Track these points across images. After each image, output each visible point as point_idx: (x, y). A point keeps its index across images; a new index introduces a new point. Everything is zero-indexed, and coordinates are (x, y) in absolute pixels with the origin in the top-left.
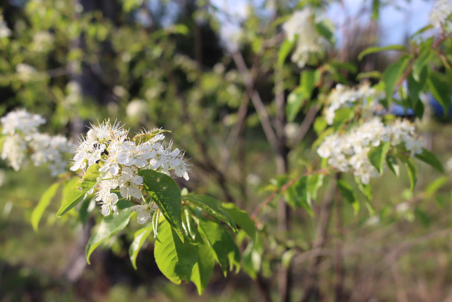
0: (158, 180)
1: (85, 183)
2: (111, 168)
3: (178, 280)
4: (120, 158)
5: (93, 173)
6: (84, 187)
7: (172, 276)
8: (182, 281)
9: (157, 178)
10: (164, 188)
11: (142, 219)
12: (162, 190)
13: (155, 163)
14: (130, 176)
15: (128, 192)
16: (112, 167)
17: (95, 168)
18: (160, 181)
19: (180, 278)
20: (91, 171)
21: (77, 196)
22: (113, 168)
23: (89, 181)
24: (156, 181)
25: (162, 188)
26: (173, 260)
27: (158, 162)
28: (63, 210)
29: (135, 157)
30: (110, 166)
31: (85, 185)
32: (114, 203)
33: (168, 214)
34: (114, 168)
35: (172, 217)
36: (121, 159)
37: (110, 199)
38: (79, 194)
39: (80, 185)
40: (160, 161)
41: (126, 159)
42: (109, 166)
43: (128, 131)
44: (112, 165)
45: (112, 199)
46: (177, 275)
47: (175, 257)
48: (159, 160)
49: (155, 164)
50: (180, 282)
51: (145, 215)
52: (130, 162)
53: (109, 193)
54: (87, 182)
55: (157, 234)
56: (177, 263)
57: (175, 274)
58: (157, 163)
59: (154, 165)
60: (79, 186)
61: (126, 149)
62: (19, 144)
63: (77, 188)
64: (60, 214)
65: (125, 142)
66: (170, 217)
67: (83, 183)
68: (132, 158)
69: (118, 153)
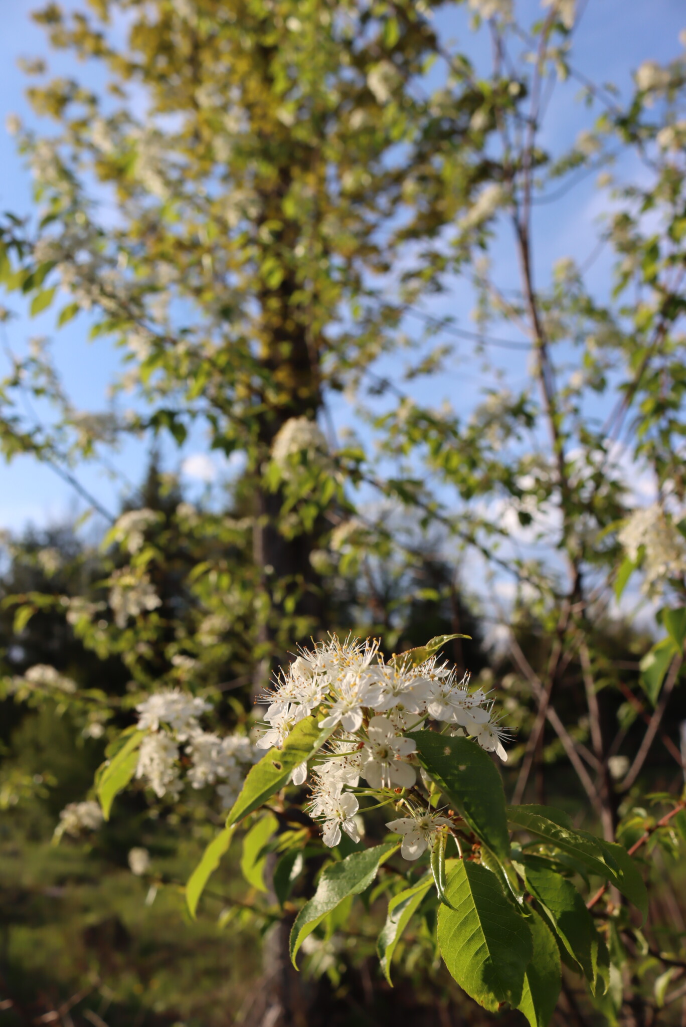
0: (447, 751)
1: (290, 754)
2: (346, 717)
3: (493, 1002)
4: (363, 696)
5: (305, 735)
6: (286, 763)
7: (480, 992)
8: (501, 1005)
9: (443, 748)
10: (462, 768)
11: (413, 849)
12: (456, 772)
13: (439, 711)
14: (389, 736)
15: (383, 771)
16: (346, 715)
17: (310, 725)
18: (451, 754)
19: (498, 996)
20: (302, 731)
21: (270, 780)
22: (350, 717)
23: (297, 749)
24: (443, 753)
25: (457, 768)
26: (477, 953)
27: (445, 709)
28: (241, 811)
29: (396, 690)
30: (343, 714)
31: (289, 759)
32: (349, 815)
33: (476, 823)
34: (353, 718)
35: (485, 831)
36: (366, 697)
37: (342, 808)
38: (276, 775)
39: (278, 758)
40: (448, 706)
41: (378, 698)
42: (339, 714)
43: (378, 642)
44: (347, 712)
45: (345, 807)
46: (489, 990)
47: (483, 945)
48: (447, 704)
49: (440, 714)
50: (497, 1006)
51: (418, 839)
52: (386, 703)
53: (338, 794)
54: (293, 752)
55: (443, 889)
56: (487, 959)
57: (486, 987)
58: (442, 711)
59: (438, 714)
60: (275, 760)
61: (376, 678)
62: (165, 749)
63: (272, 763)
64: (234, 819)
65: (372, 667)
66: (481, 829)
67: (284, 754)
68: (390, 695)
69: (360, 686)
